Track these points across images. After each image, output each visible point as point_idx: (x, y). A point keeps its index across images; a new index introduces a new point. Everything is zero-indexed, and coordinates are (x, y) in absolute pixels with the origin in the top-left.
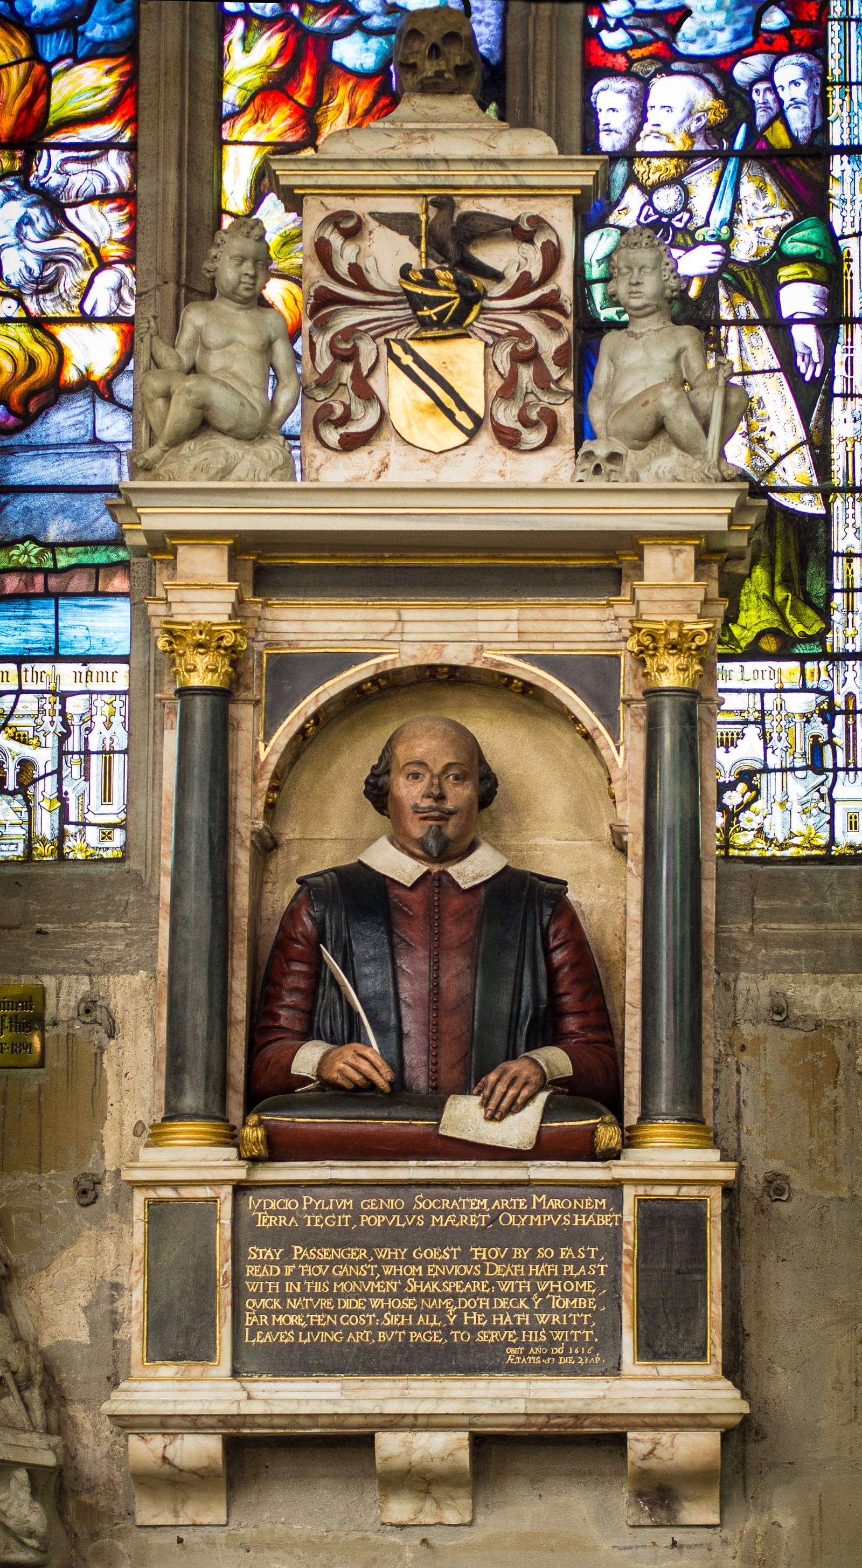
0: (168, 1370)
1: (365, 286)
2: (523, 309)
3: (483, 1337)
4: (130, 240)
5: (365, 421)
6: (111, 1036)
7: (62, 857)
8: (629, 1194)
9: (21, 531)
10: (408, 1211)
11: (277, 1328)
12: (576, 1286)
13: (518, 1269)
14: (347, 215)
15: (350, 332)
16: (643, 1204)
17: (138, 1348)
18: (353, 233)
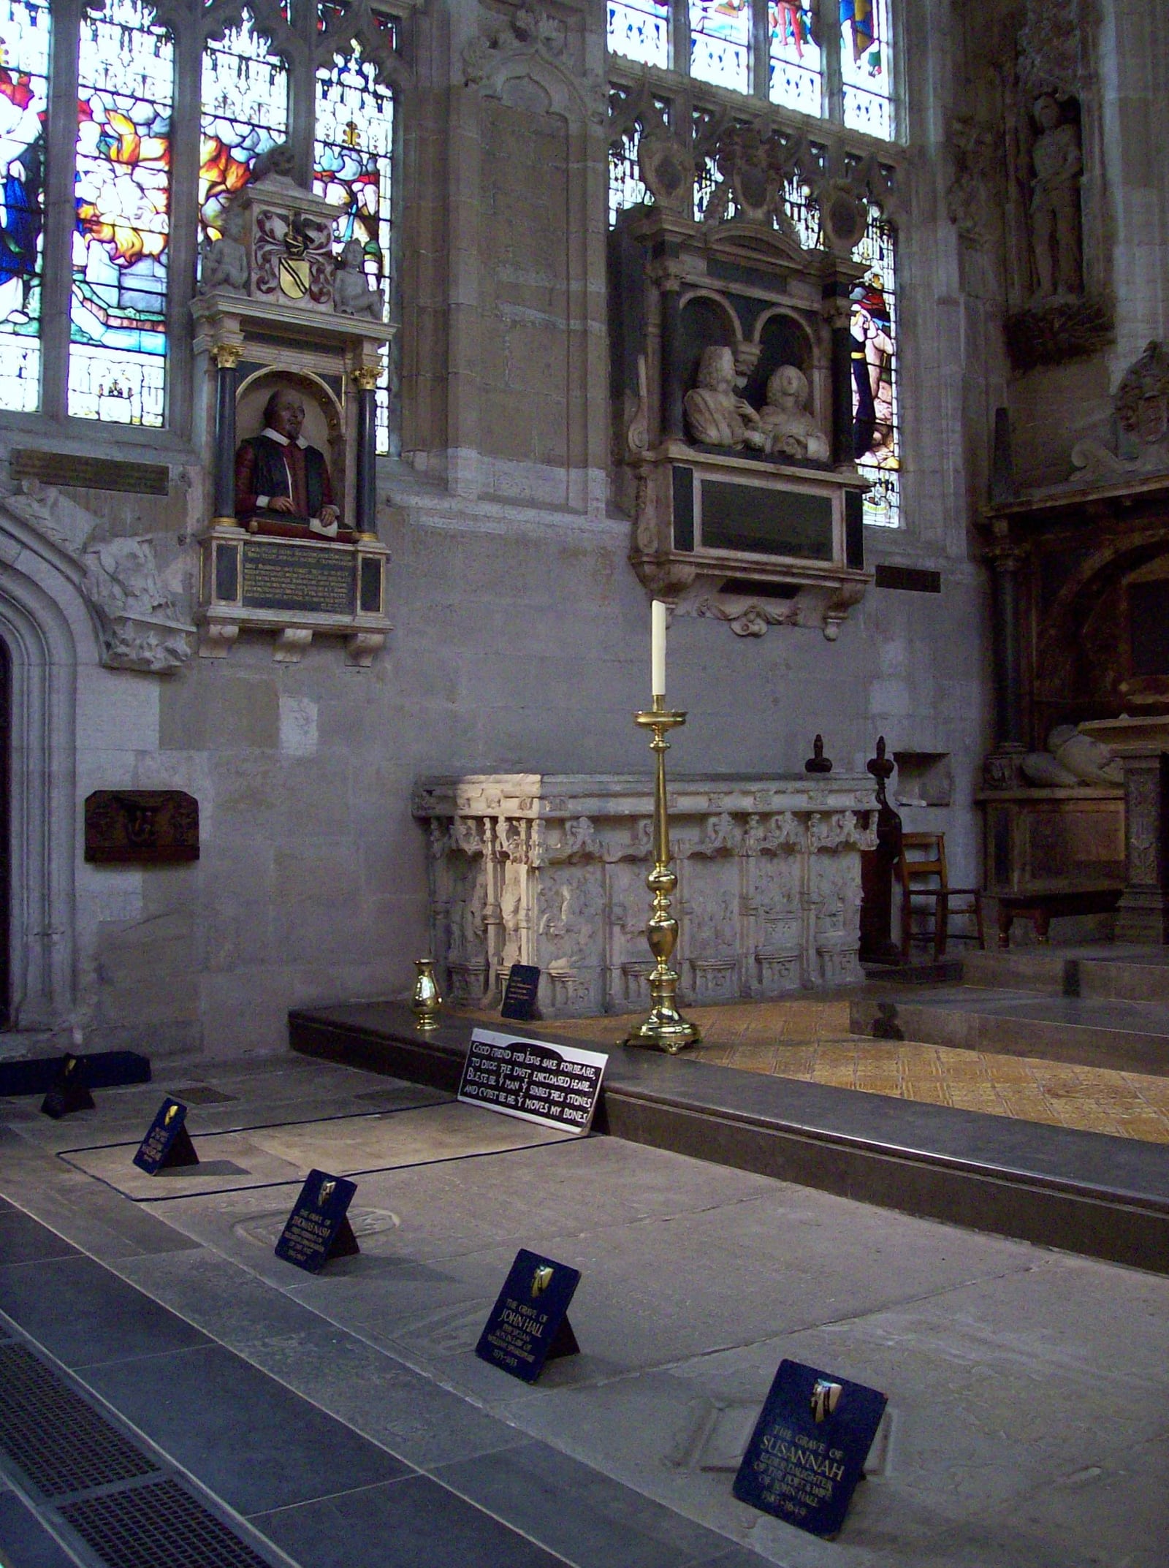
0: (223, 603)
1: (274, 238)
2: (319, 254)
3: (315, 599)
4: (168, 206)
5: (273, 284)
6: (190, 487)
7: (142, 424)
8: (360, 556)
9: (129, 304)
10: (293, 555)
11: (254, 592)
12: (341, 585)
13: (325, 578)
14: (269, 212)
15: (270, 252)
16: (364, 559)
17: (214, 593)
18: (269, 218)
